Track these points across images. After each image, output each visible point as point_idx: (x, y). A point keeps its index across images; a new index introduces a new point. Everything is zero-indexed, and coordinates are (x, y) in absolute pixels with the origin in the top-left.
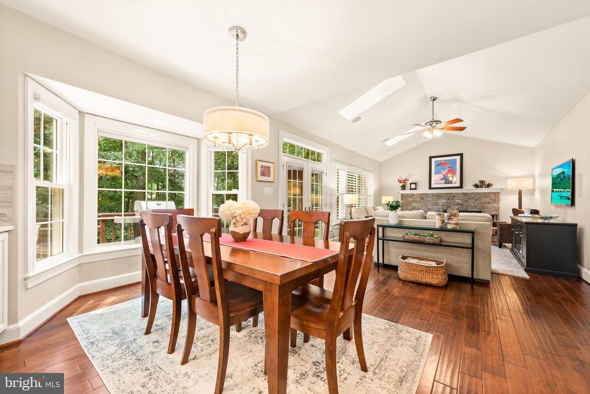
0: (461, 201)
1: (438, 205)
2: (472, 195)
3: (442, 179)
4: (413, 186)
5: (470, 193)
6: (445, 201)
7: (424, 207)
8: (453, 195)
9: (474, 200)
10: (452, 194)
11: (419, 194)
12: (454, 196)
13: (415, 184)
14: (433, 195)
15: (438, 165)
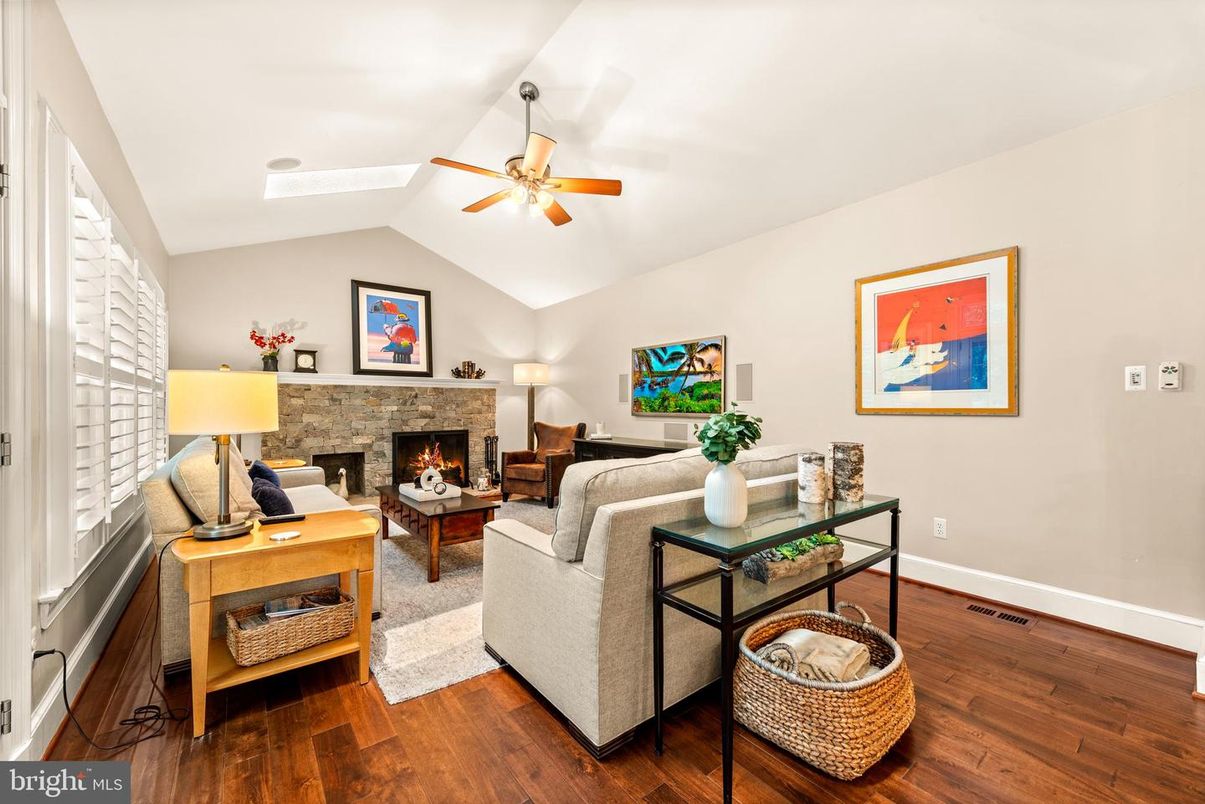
0: (430, 408)
1: (380, 419)
2: (452, 394)
3: (387, 349)
4: (305, 361)
5: (447, 390)
6: (395, 408)
7: (341, 427)
8: (414, 393)
9: (454, 407)
10: (411, 389)
11: (324, 387)
12: (414, 396)
13: (313, 353)
14: (366, 390)
15: (376, 309)
